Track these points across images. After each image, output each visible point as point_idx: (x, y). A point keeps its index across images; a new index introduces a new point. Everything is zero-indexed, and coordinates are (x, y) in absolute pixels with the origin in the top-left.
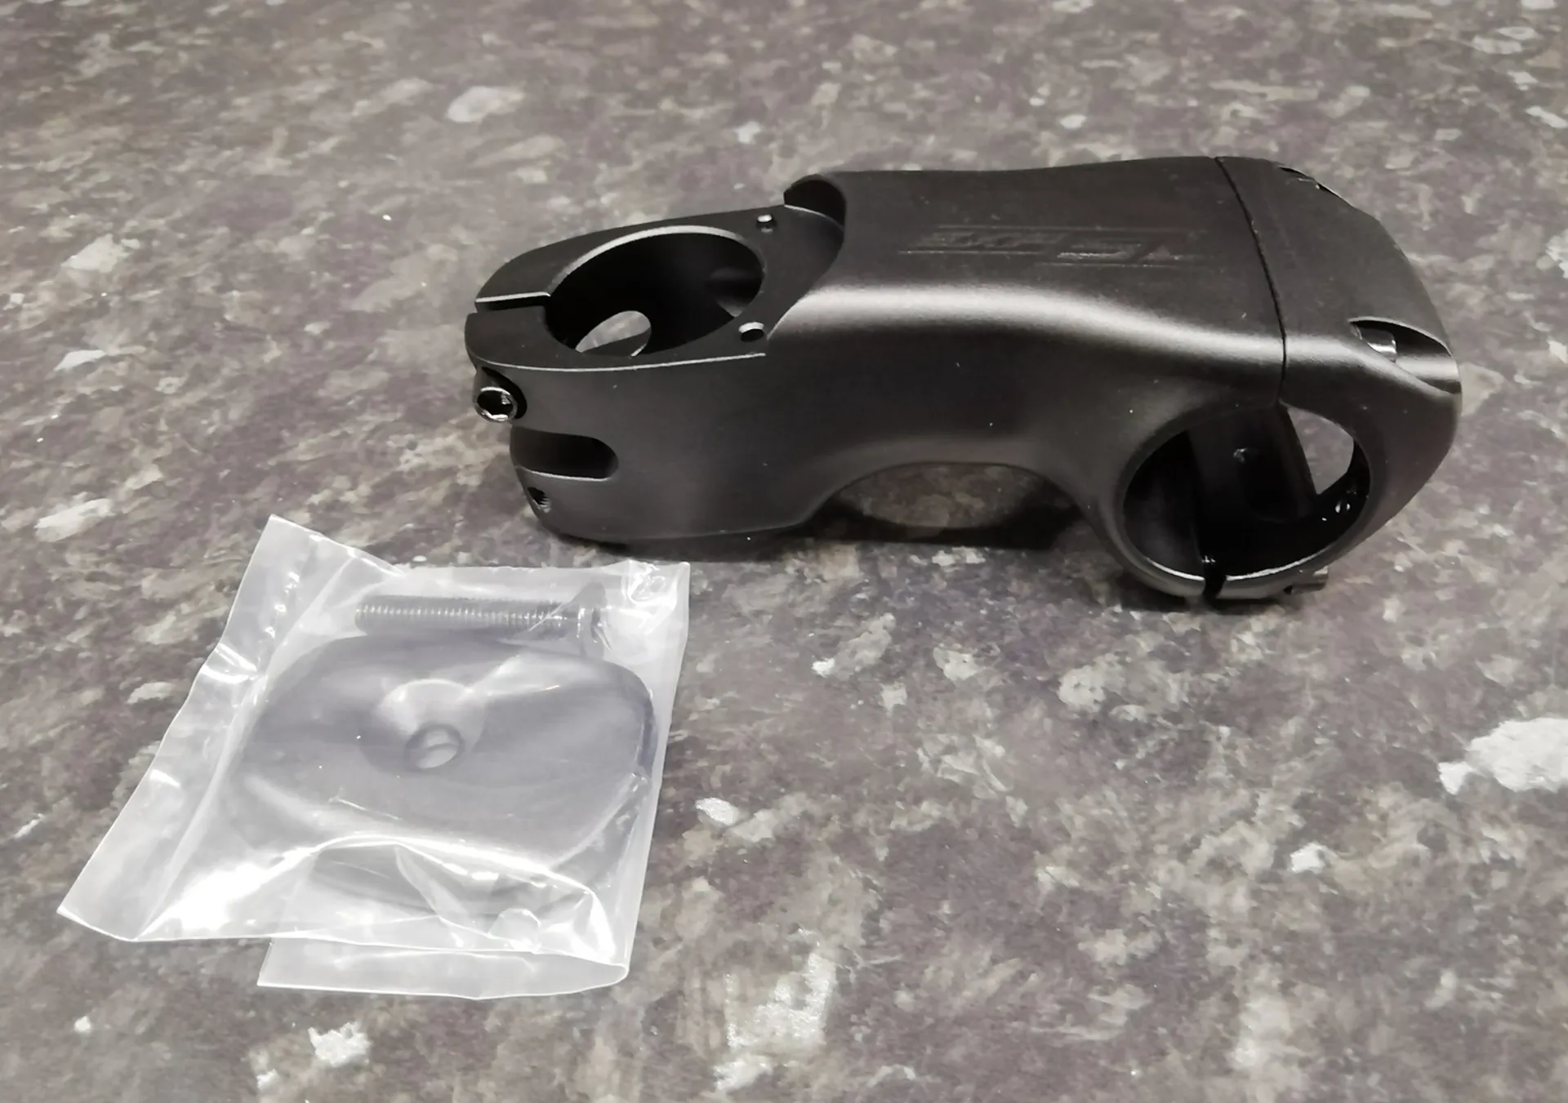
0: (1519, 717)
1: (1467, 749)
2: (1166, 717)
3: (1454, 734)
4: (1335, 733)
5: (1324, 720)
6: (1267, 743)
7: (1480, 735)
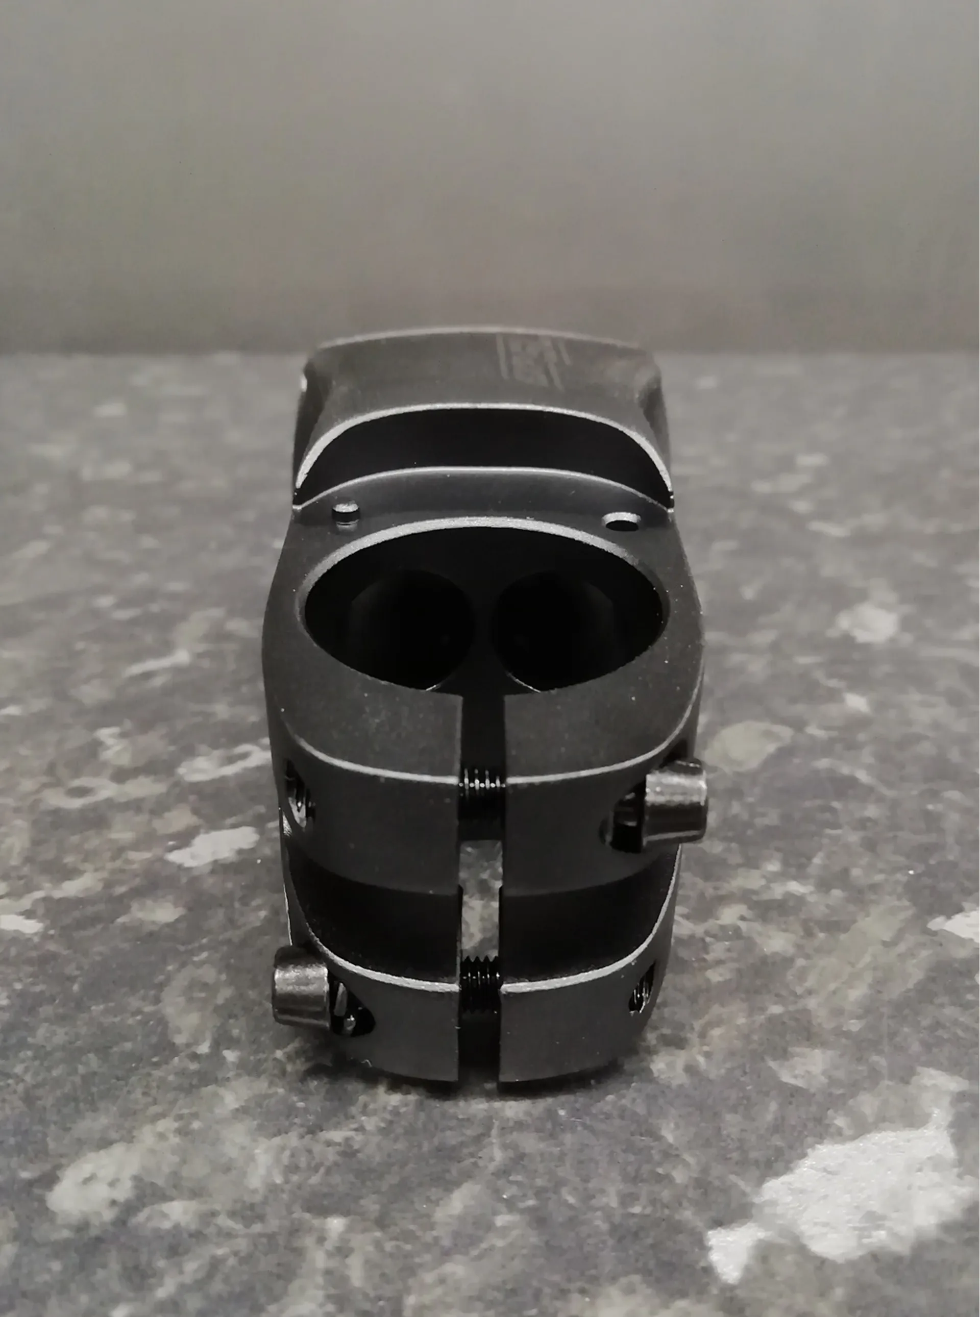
0: (839, 1136)
1: (756, 1200)
2: (232, 1214)
3: (733, 1178)
4: (531, 1202)
5: (516, 1183)
6: (408, 1236)
7: (777, 1174)
